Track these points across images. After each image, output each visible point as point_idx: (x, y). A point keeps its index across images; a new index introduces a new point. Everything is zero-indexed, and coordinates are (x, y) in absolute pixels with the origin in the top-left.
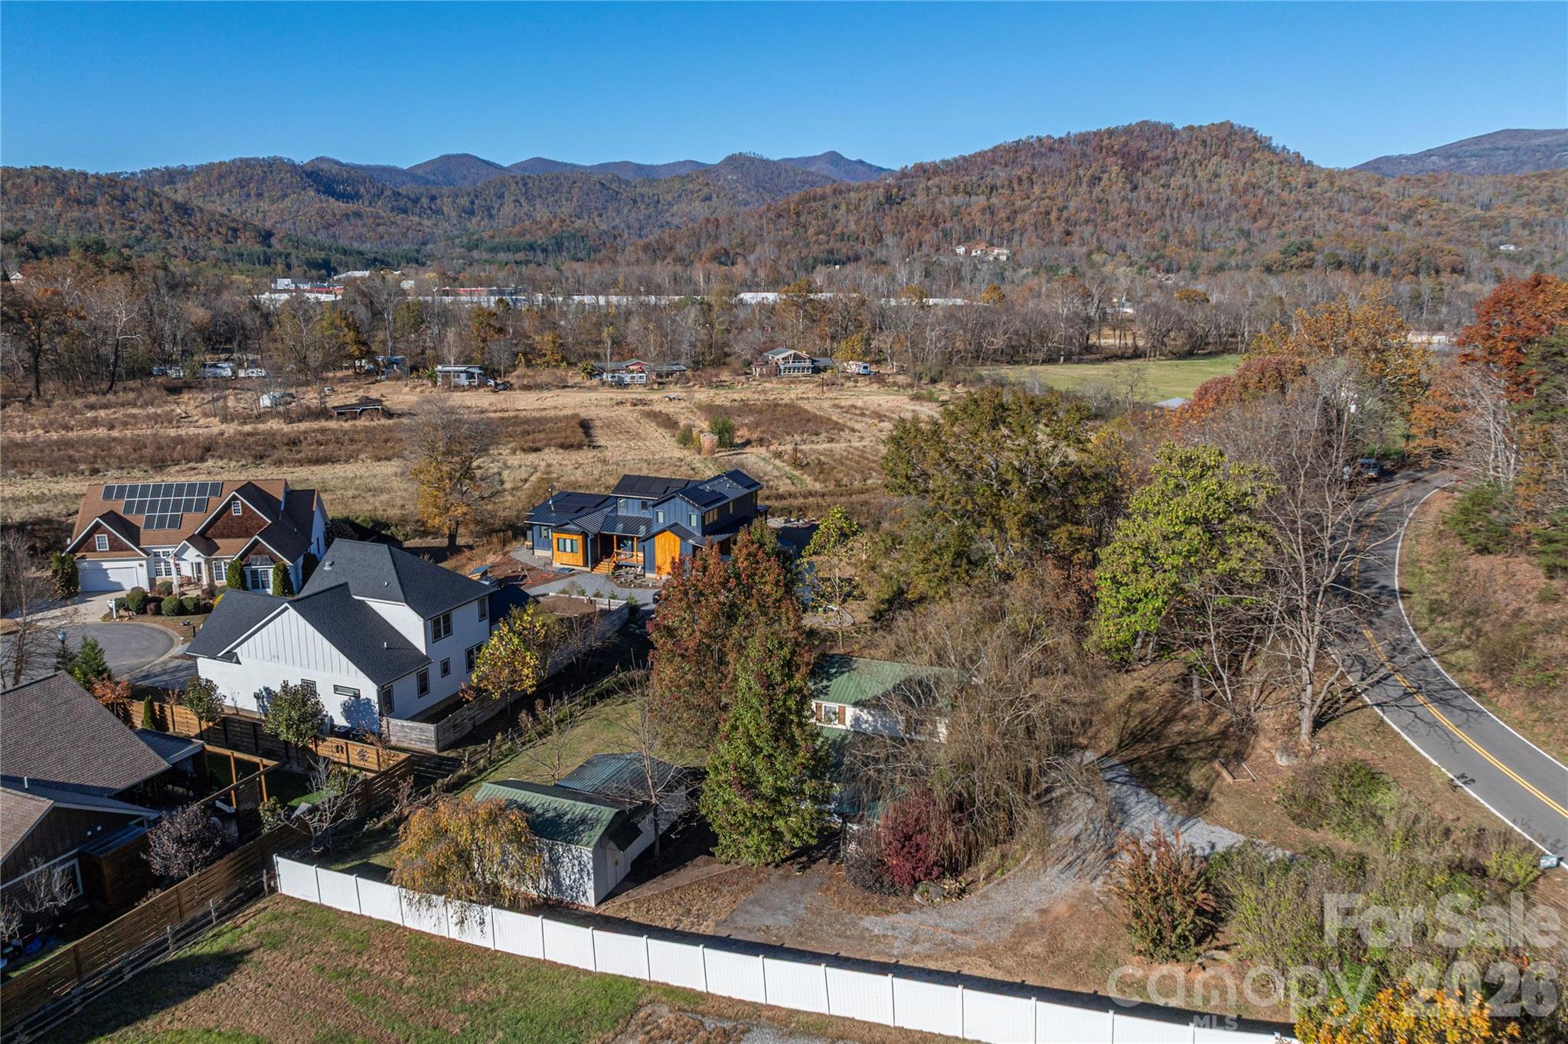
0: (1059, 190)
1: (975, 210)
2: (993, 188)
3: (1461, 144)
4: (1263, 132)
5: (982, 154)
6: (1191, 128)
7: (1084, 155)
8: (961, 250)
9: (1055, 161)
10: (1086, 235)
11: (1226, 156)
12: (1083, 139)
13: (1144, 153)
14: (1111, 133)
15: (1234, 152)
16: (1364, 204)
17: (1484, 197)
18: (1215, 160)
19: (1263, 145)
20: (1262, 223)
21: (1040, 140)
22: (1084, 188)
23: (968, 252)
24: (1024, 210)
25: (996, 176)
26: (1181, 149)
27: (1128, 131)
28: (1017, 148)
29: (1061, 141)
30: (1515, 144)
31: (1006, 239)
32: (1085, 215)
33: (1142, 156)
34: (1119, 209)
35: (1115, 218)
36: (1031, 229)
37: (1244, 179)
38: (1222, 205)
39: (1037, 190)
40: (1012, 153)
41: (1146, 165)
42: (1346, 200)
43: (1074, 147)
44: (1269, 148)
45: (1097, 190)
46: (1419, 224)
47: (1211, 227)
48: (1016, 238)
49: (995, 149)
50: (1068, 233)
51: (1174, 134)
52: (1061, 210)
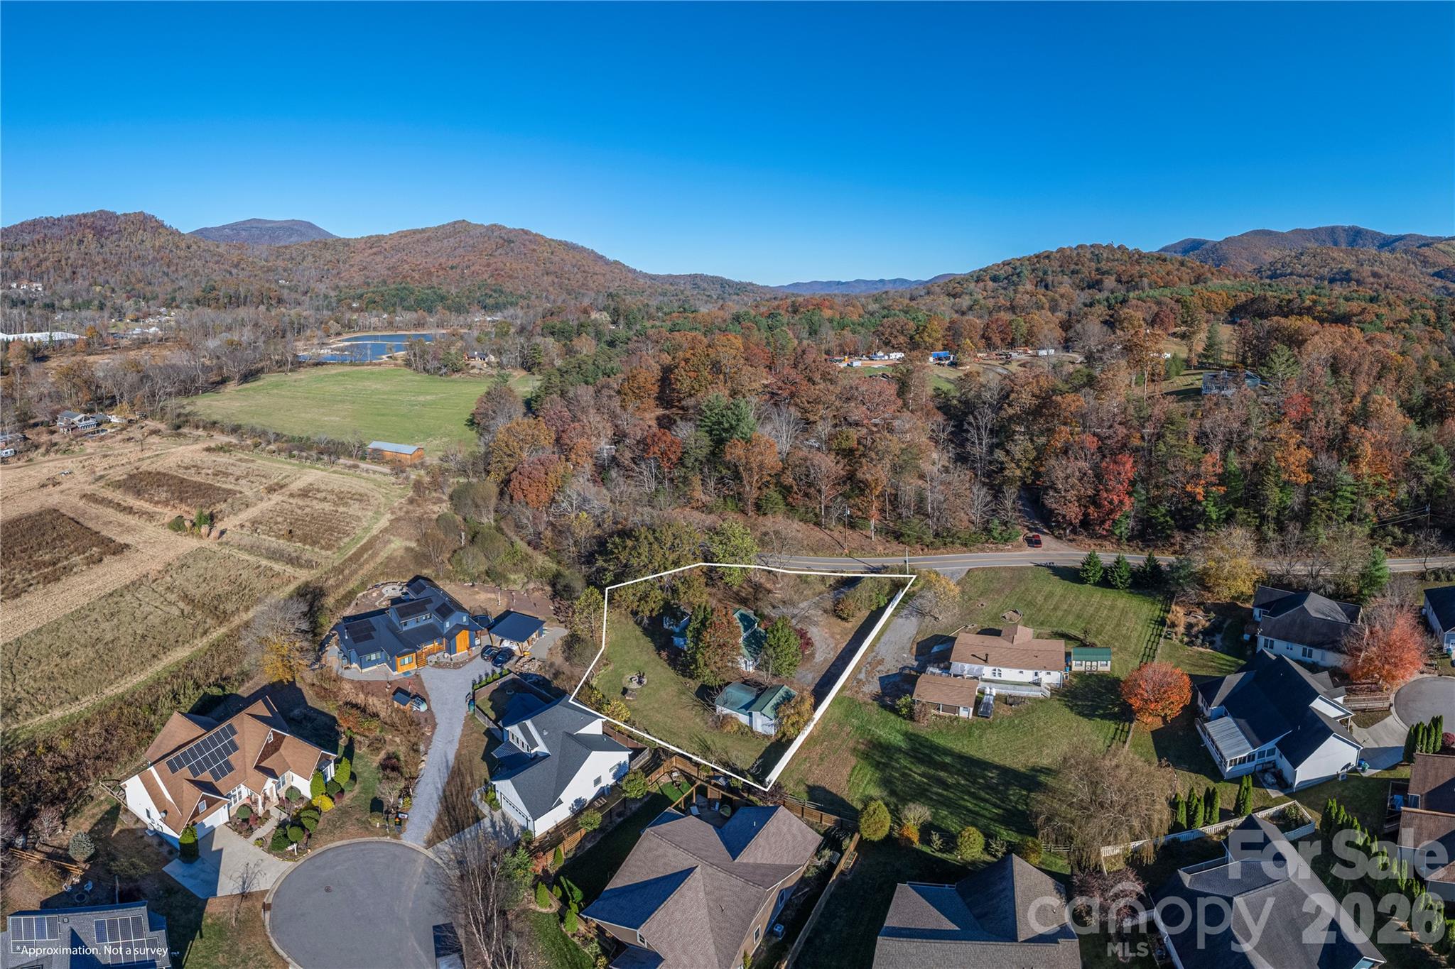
0: (62, 247)
1: (17, 260)
2: (24, 246)
3: (237, 224)
4: (159, 218)
5: (15, 227)
6: (125, 215)
7: (72, 228)
8: (14, 285)
9: (56, 230)
10: (85, 273)
11: (145, 230)
12: (71, 219)
13: (104, 227)
14: (85, 216)
15: (148, 228)
16: (216, 258)
17: (264, 256)
18: (141, 232)
19: (161, 225)
20: (173, 268)
21: (47, 219)
22: (75, 246)
23: (18, 287)
24: (46, 259)
25: (24, 239)
26: (123, 226)
27: (93, 215)
28: (35, 223)
29: (58, 219)
30: (260, 226)
31: (40, 278)
32: (80, 262)
33: (103, 229)
34: (98, 259)
35: (97, 264)
36: (52, 271)
37: (157, 244)
38: (150, 258)
39: (49, 247)
40: (34, 225)
41: (106, 234)
42: (207, 255)
43: (65, 223)
44: (165, 227)
45: (82, 248)
46: (243, 269)
47: (148, 270)
48: (45, 277)
49: (22, 224)
50: (74, 273)
51: (117, 217)
52: (66, 259)
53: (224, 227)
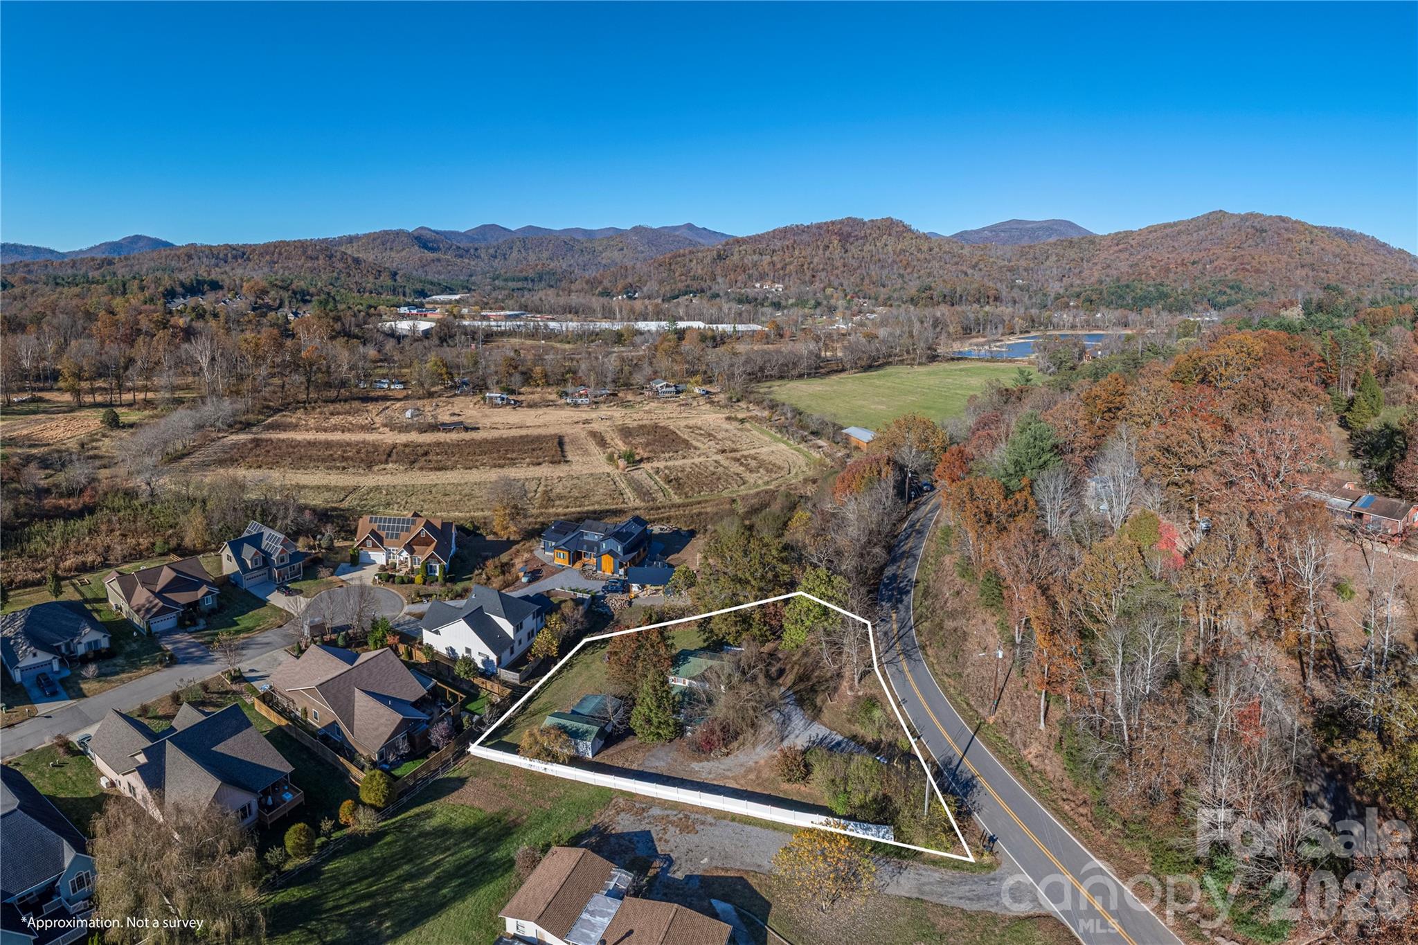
0: (808, 252)
1: (765, 263)
2: (774, 251)
3: (997, 225)
4: (907, 222)
5: (768, 233)
6: (872, 221)
7: (820, 234)
8: (758, 285)
9: (805, 237)
10: (823, 277)
11: (890, 235)
12: (819, 226)
13: (850, 234)
14: (833, 223)
15: (894, 233)
16: (956, 260)
17: (1008, 256)
18: (885, 237)
19: (907, 229)
20: (909, 270)
21: (797, 226)
22: (821, 252)
23: (762, 287)
24: (791, 263)
25: (775, 245)
26: (868, 232)
27: (841, 222)
28: (785, 231)
29: (808, 227)
30: (1020, 226)
31: (781, 279)
32: (821, 266)
33: (849, 235)
34: (839, 263)
35: (837, 268)
36: (794, 274)
37: (899, 247)
38: (890, 261)
39: (797, 252)
40: (784, 233)
41: (851, 240)
42: (947, 257)
43: (814, 230)
44: (910, 230)
45: (827, 253)
46: (980, 270)
47: (885, 272)
48: (787, 279)
49: (774, 231)
50: (814, 276)
51: (864, 223)
52: (809, 264)
53: (984, 229)
